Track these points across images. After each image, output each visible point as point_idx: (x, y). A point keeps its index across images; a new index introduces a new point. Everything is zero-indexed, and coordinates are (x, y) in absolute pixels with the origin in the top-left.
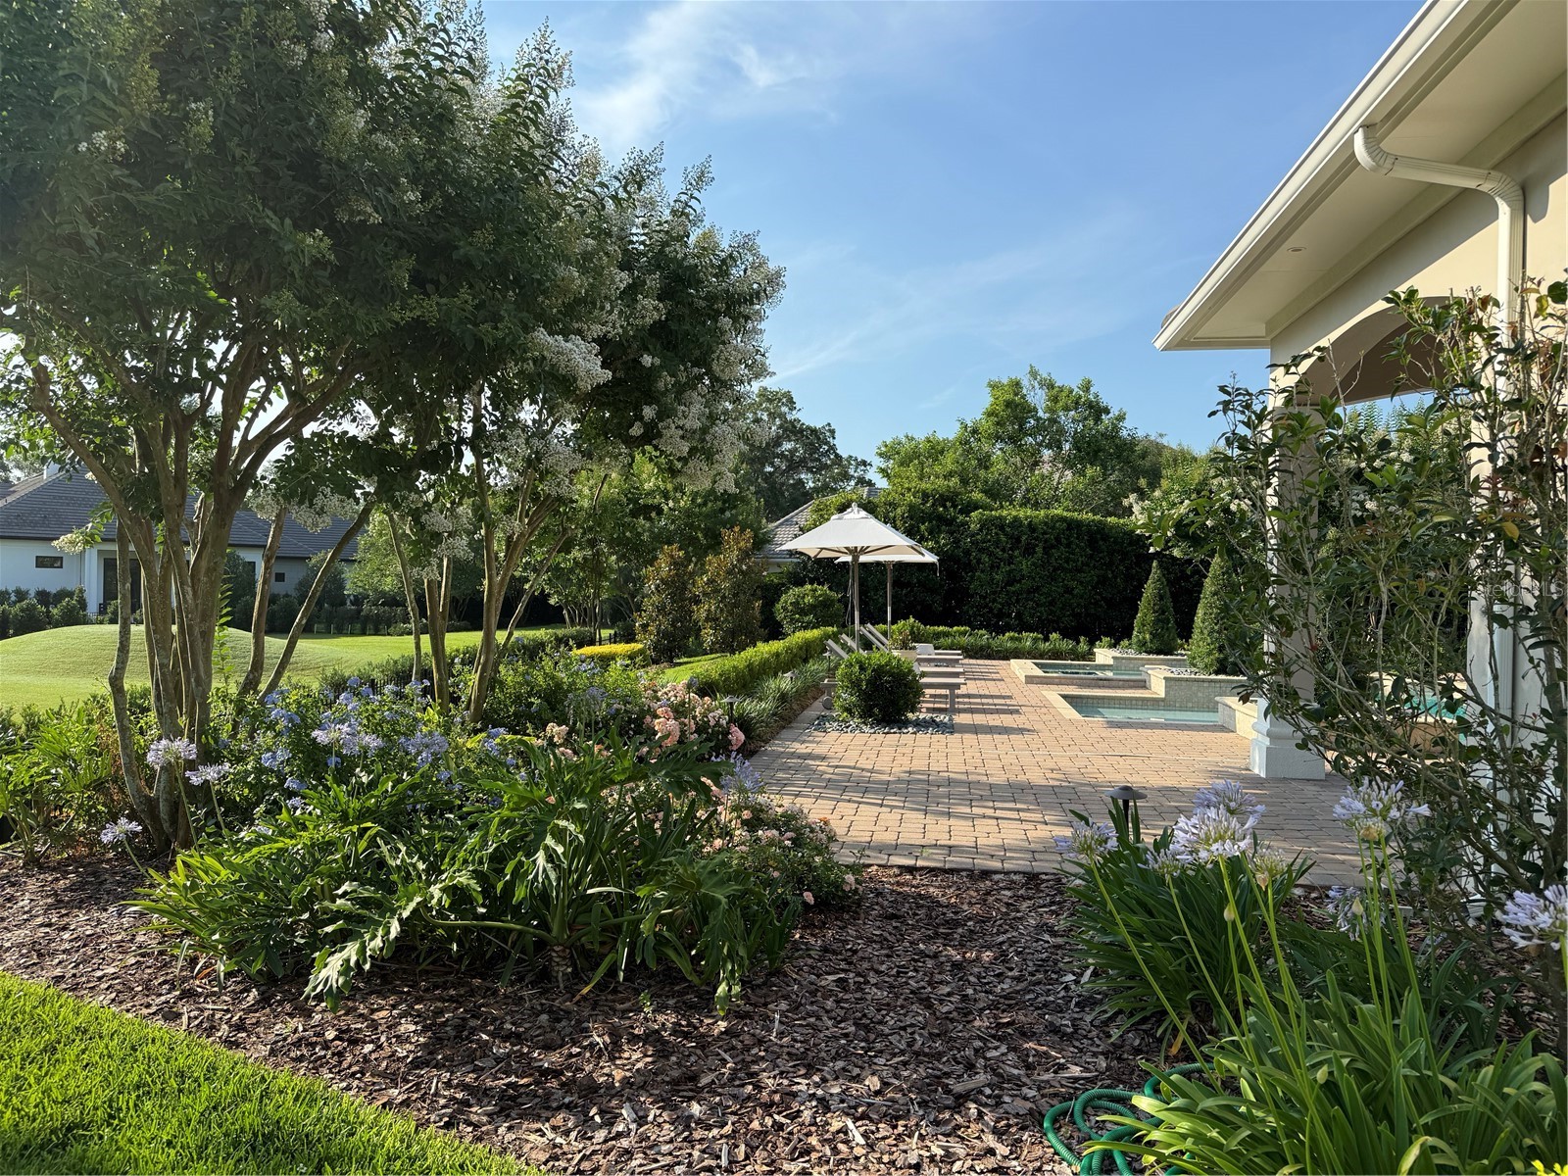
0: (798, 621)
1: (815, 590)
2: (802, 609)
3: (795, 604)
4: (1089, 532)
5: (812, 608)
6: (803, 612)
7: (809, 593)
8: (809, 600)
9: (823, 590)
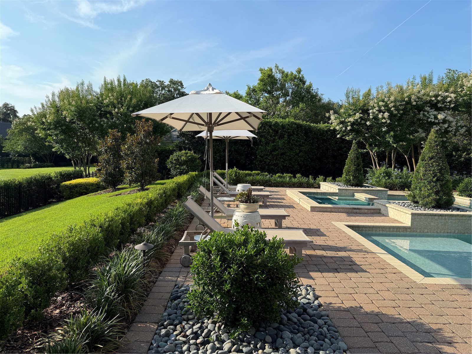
0: (178, 168)
1: (187, 153)
2: (180, 163)
3: (177, 160)
4: (305, 129)
5: (185, 162)
6: (181, 164)
7: (183, 155)
8: (183, 158)
9: (191, 153)
